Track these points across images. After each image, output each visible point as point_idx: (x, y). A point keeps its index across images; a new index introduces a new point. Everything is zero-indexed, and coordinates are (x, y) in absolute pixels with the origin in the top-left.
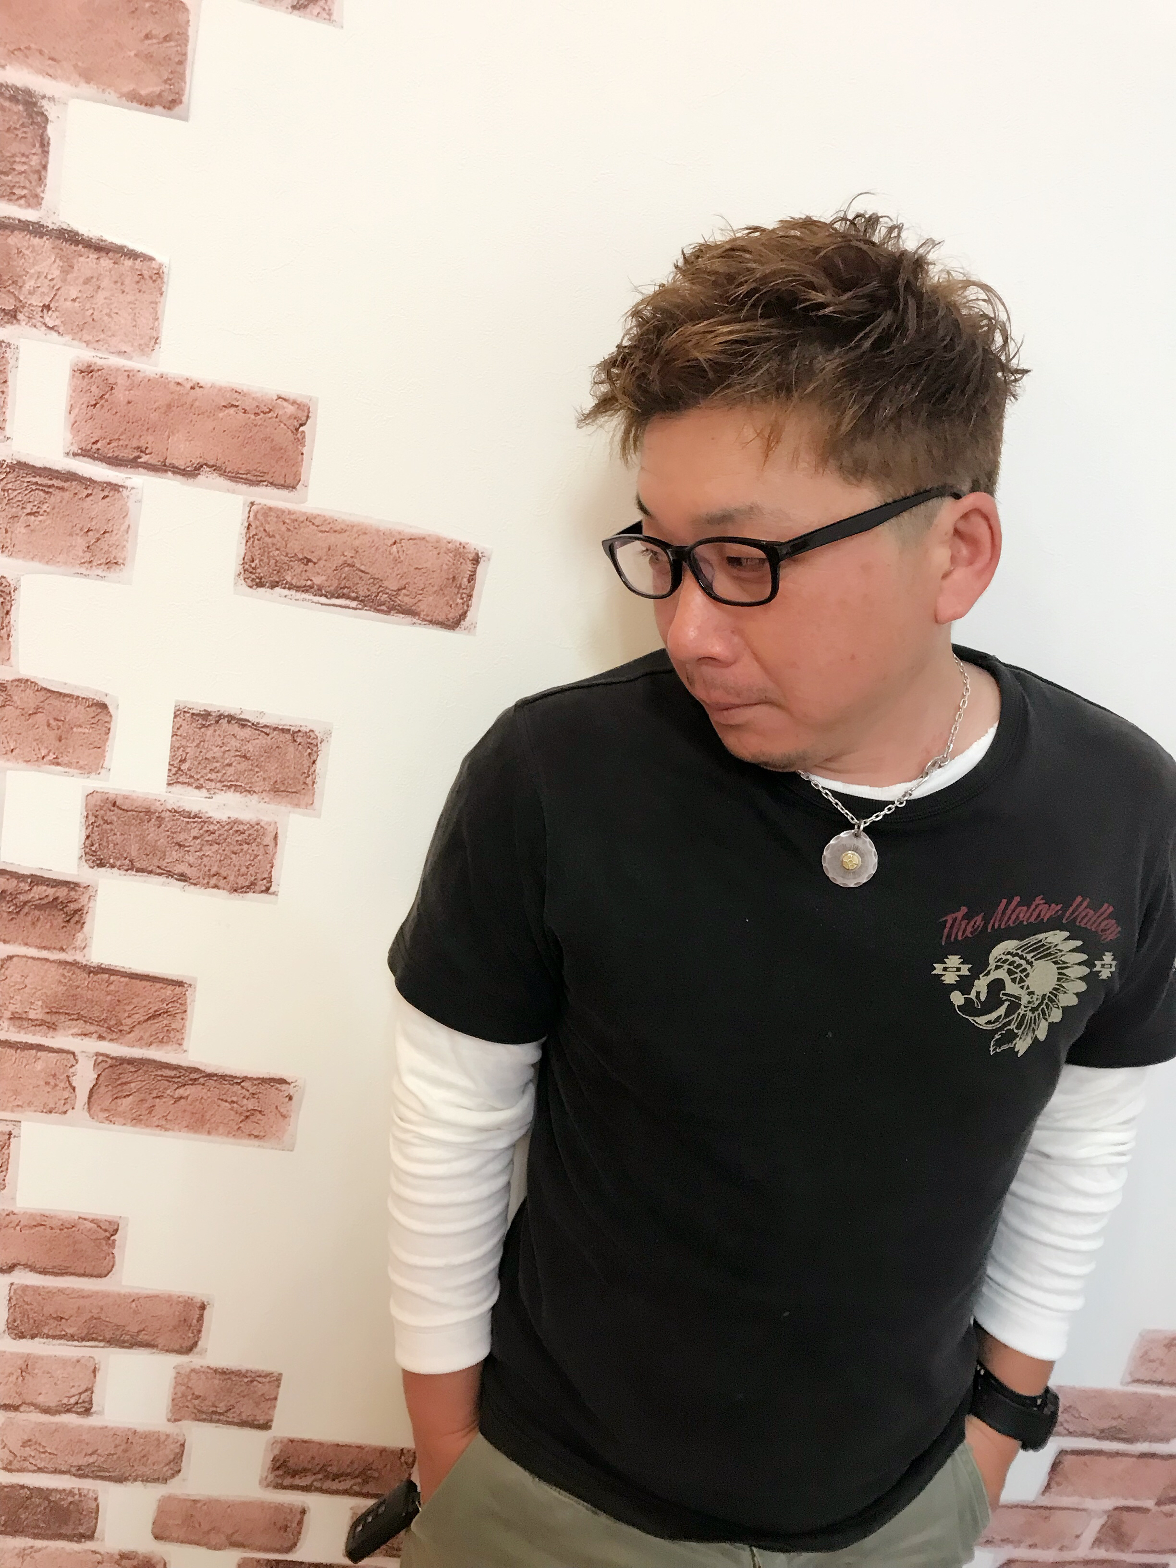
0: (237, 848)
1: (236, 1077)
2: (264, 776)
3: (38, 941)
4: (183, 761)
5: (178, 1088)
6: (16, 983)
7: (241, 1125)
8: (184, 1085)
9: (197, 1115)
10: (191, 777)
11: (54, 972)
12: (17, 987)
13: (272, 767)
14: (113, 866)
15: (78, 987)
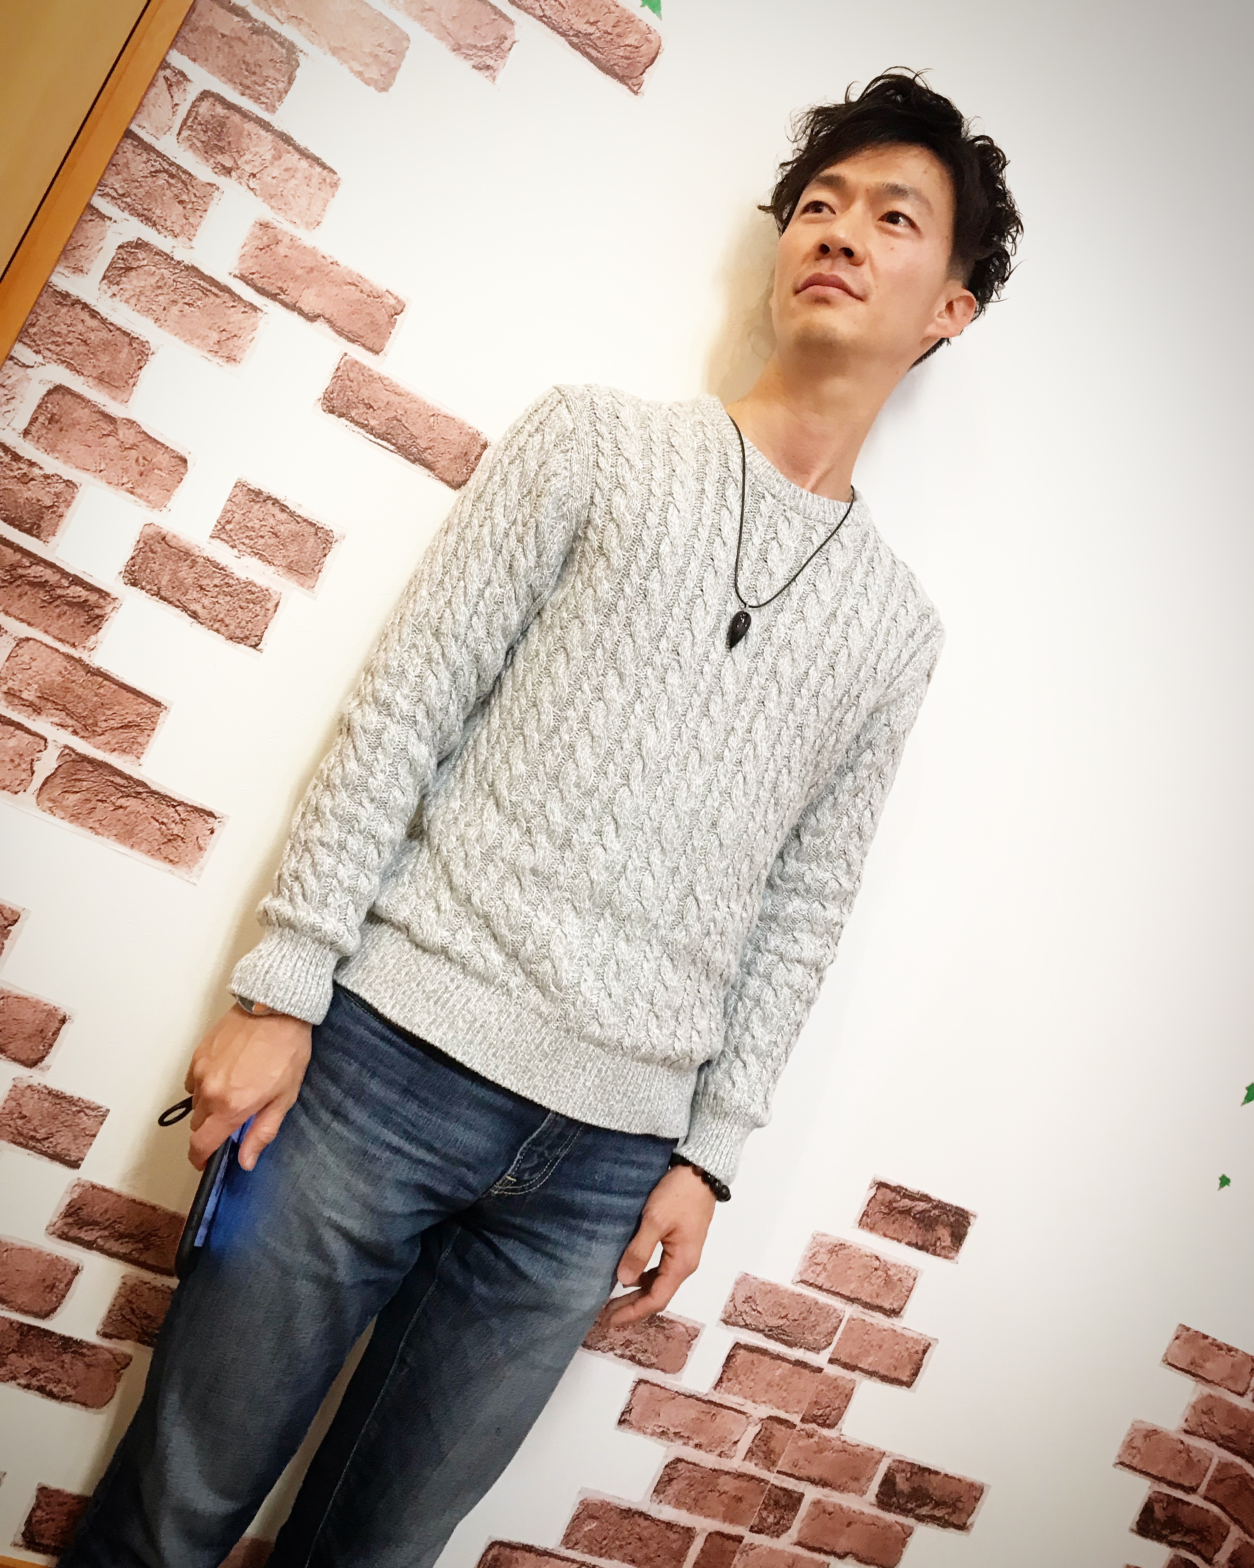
0: (243, 604)
1: (174, 800)
2: (285, 554)
3: (57, 632)
4: (229, 522)
5: (121, 797)
6: (23, 663)
7: (162, 847)
8: (127, 796)
9: (128, 827)
10: (230, 537)
11: (60, 663)
12: (23, 666)
13: (293, 548)
14: (142, 588)
15: (73, 682)
